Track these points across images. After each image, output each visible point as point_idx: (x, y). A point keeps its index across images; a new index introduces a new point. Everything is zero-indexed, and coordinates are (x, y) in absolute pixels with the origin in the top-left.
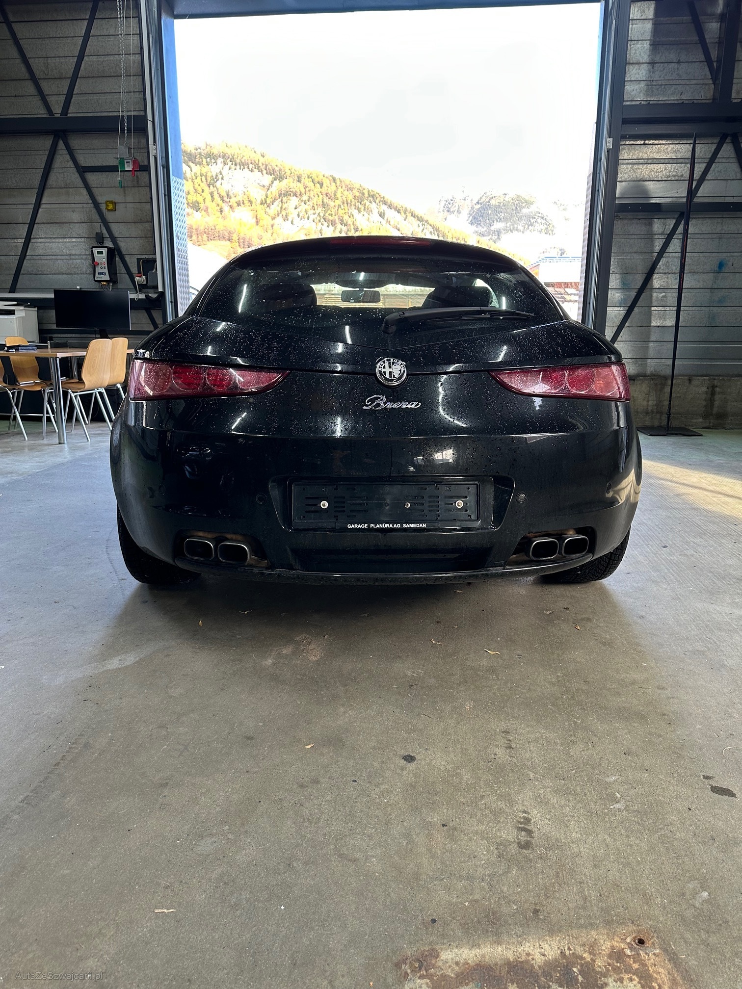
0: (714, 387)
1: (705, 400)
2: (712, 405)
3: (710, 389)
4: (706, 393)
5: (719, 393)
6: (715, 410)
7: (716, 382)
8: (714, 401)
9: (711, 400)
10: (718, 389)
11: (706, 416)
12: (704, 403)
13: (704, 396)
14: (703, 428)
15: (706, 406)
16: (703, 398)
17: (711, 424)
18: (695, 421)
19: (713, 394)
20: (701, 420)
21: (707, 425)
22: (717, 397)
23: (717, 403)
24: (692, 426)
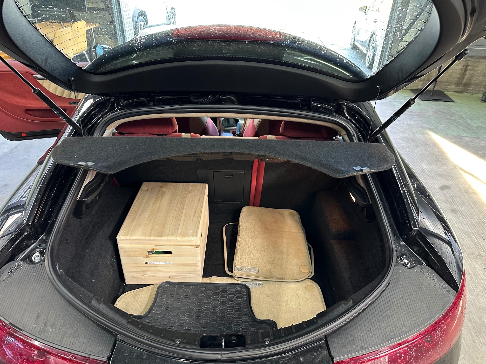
0: (467, 66)
1: (459, 74)
2: (463, 78)
3: (465, 67)
4: (461, 69)
5: (470, 70)
6: (464, 81)
7: (469, 63)
8: (465, 75)
9: (463, 74)
10: (469, 68)
11: (457, 85)
12: (458, 76)
13: (459, 72)
14: (454, 92)
15: (459, 78)
16: (459, 73)
17: (460, 90)
18: (450, 87)
19: (466, 70)
20: (454, 87)
21: (457, 90)
22: (468, 72)
23: (466, 77)
24: (447, 90)
